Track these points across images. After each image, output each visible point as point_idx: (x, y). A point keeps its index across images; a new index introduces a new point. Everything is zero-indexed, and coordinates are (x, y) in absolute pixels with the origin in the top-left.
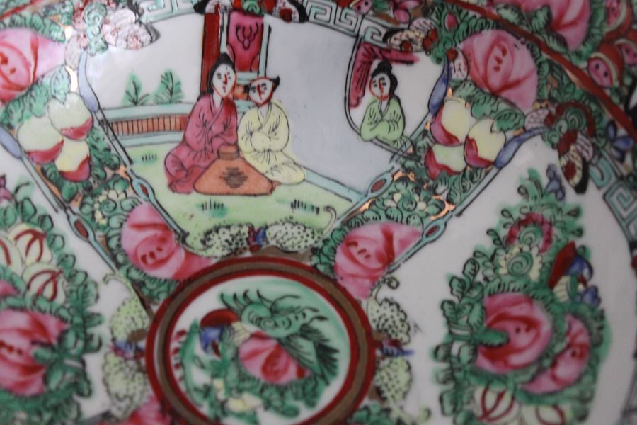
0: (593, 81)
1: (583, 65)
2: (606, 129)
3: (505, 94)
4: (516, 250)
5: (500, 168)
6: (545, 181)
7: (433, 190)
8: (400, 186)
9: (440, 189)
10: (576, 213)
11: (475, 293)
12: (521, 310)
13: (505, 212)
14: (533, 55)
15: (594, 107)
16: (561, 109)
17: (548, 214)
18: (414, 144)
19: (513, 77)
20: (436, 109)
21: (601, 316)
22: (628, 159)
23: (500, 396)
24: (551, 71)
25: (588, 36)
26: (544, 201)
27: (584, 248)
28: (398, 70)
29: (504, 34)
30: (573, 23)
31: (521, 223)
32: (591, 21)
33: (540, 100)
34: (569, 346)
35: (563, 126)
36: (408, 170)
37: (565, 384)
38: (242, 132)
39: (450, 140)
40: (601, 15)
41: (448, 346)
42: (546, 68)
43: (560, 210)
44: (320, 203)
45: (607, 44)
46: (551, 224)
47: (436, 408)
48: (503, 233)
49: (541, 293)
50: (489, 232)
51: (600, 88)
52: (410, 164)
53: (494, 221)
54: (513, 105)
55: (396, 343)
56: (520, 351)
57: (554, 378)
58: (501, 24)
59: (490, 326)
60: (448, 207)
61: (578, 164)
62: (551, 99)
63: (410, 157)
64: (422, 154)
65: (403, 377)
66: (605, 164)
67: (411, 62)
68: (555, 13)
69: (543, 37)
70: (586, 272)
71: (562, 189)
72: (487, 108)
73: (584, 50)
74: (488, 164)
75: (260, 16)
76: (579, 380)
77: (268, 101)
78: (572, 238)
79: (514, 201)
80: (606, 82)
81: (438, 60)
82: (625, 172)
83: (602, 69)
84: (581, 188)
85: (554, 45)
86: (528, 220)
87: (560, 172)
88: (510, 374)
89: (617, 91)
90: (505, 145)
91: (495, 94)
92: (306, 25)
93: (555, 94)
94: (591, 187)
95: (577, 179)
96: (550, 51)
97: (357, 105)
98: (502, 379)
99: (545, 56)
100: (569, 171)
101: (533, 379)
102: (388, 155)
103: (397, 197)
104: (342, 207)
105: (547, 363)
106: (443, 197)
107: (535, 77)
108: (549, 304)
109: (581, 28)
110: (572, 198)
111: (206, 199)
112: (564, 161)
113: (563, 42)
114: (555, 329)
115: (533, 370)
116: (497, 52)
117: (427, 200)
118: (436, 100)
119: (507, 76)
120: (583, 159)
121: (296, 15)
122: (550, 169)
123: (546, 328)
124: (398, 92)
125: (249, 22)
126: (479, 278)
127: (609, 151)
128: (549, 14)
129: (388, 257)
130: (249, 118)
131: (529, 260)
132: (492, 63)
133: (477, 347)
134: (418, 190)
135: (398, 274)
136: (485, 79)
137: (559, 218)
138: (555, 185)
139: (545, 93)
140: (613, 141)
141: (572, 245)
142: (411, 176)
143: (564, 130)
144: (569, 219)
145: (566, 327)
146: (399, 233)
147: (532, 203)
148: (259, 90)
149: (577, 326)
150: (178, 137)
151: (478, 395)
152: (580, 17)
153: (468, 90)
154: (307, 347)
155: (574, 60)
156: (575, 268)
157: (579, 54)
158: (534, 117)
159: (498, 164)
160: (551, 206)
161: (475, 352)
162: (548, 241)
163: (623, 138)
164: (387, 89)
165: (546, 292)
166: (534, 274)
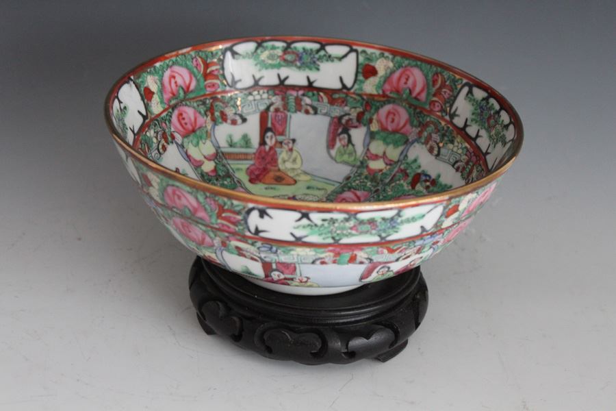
20: (367, 146)
67: (356, 127)
74: (396, 162)
77: (291, 149)
90: (402, 152)
97: (333, 148)
124: (352, 141)
130: (282, 156)
148: (287, 144)
164: (346, 140)
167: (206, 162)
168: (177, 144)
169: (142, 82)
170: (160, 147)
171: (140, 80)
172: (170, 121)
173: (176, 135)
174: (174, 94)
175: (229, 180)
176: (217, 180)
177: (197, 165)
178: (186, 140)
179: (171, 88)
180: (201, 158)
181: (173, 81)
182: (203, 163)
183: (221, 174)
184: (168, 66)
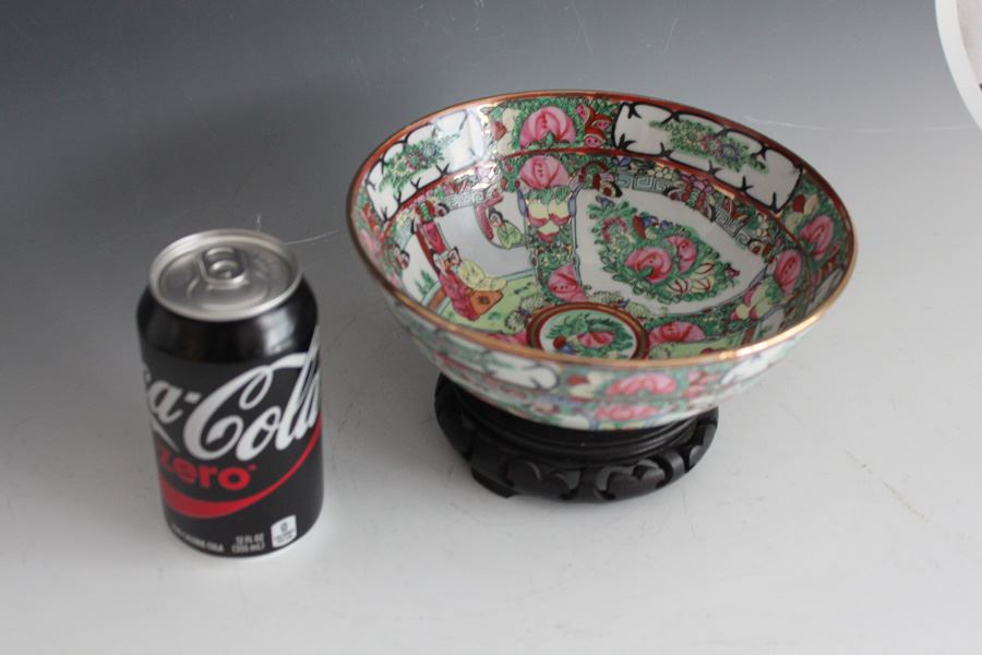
0: (592, 149)
1: (582, 145)
2: (612, 162)
3: (552, 184)
4: (614, 240)
5: (575, 216)
6: (599, 205)
7: (555, 246)
8: (542, 255)
9: (558, 244)
10: (626, 205)
11: (619, 266)
12: (643, 256)
13: (594, 231)
14: (555, 157)
15: (599, 158)
16: (583, 170)
17: (612, 216)
18: (530, 235)
19: (551, 174)
20: (526, 213)
21: (679, 227)
22: (633, 165)
23: (677, 283)
24: (568, 158)
25: (577, 132)
26: (606, 212)
27: (642, 214)
28: (498, 207)
29: (536, 157)
30: (566, 131)
31: (605, 229)
32: (574, 124)
33: (571, 175)
34: (678, 247)
35: (590, 177)
36: (538, 247)
37: (694, 257)
38: (465, 281)
39: (543, 222)
40: (577, 118)
41: (636, 287)
42: (565, 159)
43: (617, 210)
44: (524, 285)
45: (588, 128)
46: (618, 218)
47: (663, 305)
48: (602, 238)
49: (643, 244)
50: (596, 242)
51: (597, 149)
52: (536, 244)
53: (593, 237)
54: (559, 186)
55: (620, 302)
56: (662, 266)
57: (686, 260)
58: (532, 154)
59: (639, 269)
60: (570, 248)
61: (609, 186)
62: (576, 170)
63: (533, 241)
64: (536, 236)
65: (639, 308)
66: (623, 176)
67: (501, 200)
68: (555, 132)
69: (555, 146)
70: (653, 220)
71: (610, 202)
72: (548, 196)
73: (579, 138)
74: (568, 218)
75: (432, 221)
76: (698, 251)
77: (460, 260)
78: (633, 215)
79: (593, 223)
80: (598, 144)
81: (513, 191)
82: (635, 172)
83: (593, 141)
84: (619, 194)
85: (563, 146)
86: (607, 226)
87: (603, 196)
88: (669, 275)
89: (606, 144)
90: (569, 205)
91: (548, 187)
92: (451, 213)
93: (576, 166)
94: (623, 190)
95: (614, 192)
96: (562, 150)
97: (493, 236)
98: (669, 279)
99: (561, 154)
100: (607, 192)
101: (680, 268)
102: (524, 249)
103: (546, 260)
104: (533, 279)
105: (677, 260)
106: (563, 246)
107: (562, 166)
108: (651, 243)
109: (571, 130)
110: (618, 201)
111: (487, 315)
112: (602, 190)
113: (566, 142)
114: (665, 248)
115: (675, 266)
116: (537, 168)
117: (558, 252)
118: (523, 210)
119: (548, 174)
120: (611, 183)
121: (445, 211)
122: (597, 199)
123: (660, 251)
124: (505, 218)
125: (430, 226)
126: (613, 260)
127: (620, 170)
128: (553, 135)
129: (573, 282)
130: (461, 272)
131: (624, 238)
132: (538, 174)
133: (646, 279)
134: (550, 251)
135: (584, 283)
136: (539, 184)
137: (619, 213)
138: (605, 203)
139: (571, 169)
140: (619, 164)
141: (636, 218)
142: (542, 248)
143: (591, 178)
144: (625, 209)
145: (668, 244)
146: (564, 271)
147: (601, 218)
148: (453, 257)
149: (672, 239)
150: (448, 300)
151: (670, 290)
152: (568, 126)
153: (534, 194)
154: (599, 326)
155: (576, 146)
156: (647, 223)
157: (578, 142)
158: (573, 183)
159: (572, 215)
160: (611, 212)
161: (647, 281)
162: (624, 225)
163: (624, 159)
164: (499, 220)
165: (645, 241)
166: (632, 240)
167: (748, 309)
168: (766, 268)
169: (806, 188)
170: (756, 243)
171: (807, 185)
172: (784, 249)
173: (774, 263)
174: (809, 240)
175: (720, 331)
176: (723, 320)
177: (744, 299)
178: (771, 279)
179: (814, 233)
180: (753, 304)
181: (820, 230)
182: (748, 305)
183: (731, 326)
184: (831, 216)
